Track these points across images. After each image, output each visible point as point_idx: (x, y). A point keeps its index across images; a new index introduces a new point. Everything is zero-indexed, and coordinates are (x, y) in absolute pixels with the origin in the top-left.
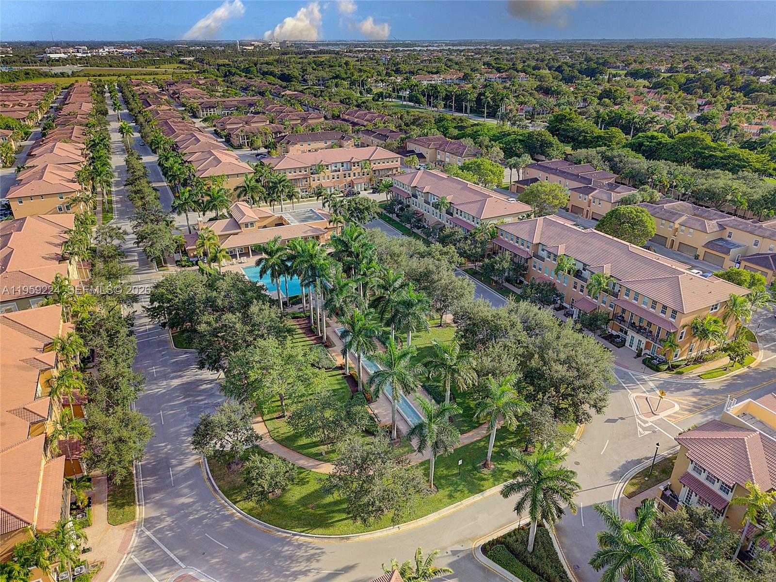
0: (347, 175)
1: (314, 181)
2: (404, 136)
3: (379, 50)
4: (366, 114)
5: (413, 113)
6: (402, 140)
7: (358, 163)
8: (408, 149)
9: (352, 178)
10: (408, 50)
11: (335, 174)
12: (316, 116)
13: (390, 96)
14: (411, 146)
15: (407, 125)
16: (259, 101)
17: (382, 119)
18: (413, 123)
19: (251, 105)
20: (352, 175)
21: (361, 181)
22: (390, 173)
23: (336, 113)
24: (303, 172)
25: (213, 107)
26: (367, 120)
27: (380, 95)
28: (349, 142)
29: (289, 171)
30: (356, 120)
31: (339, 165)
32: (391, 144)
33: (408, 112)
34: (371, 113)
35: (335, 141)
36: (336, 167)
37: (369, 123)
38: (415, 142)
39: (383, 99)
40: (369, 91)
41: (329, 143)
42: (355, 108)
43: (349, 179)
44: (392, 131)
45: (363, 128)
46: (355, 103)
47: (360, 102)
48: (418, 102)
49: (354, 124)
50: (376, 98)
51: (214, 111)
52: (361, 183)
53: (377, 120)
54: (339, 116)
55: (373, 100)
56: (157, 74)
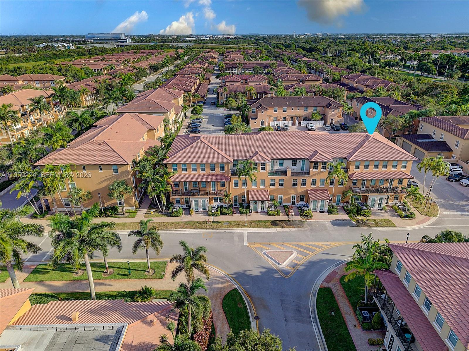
0: (299, 182)
1: (236, 185)
2: (415, 111)
3: (392, 37)
4: (368, 79)
5: (424, 81)
6: (413, 117)
7: (324, 163)
8: (420, 131)
9: (309, 186)
10: (414, 37)
11: (277, 178)
12: (314, 78)
13: (397, 65)
14: (425, 128)
15: (417, 94)
16: (273, 64)
17: (386, 86)
18: (427, 92)
19: (266, 67)
20: (309, 181)
21: (324, 195)
22: (387, 185)
23: (338, 77)
24: (218, 171)
25: (235, 68)
26: (367, 86)
27: (388, 64)
28: (336, 111)
29: (194, 166)
30: (355, 85)
31: (288, 164)
32: (393, 121)
33: (418, 80)
34: (375, 78)
35: (318, 109)
36: (281, 165)
37: (369, 90)
38: (435, 122)
39: (389, 67)
40: (377, 61)
41: (310, 110)
42: (358, 73)
43: (301, 188)
44: (397, 102)
45: (359, 95)
46: (360, 69)
47: (365, 68)
48: (428, 70)
49: (351, 89)
50: (383, 66)
51: (235, 70)
52: (323, 201)
53: (379, 87)
54: (340, 80)
55: (380, 67)
56: (234, 48)
